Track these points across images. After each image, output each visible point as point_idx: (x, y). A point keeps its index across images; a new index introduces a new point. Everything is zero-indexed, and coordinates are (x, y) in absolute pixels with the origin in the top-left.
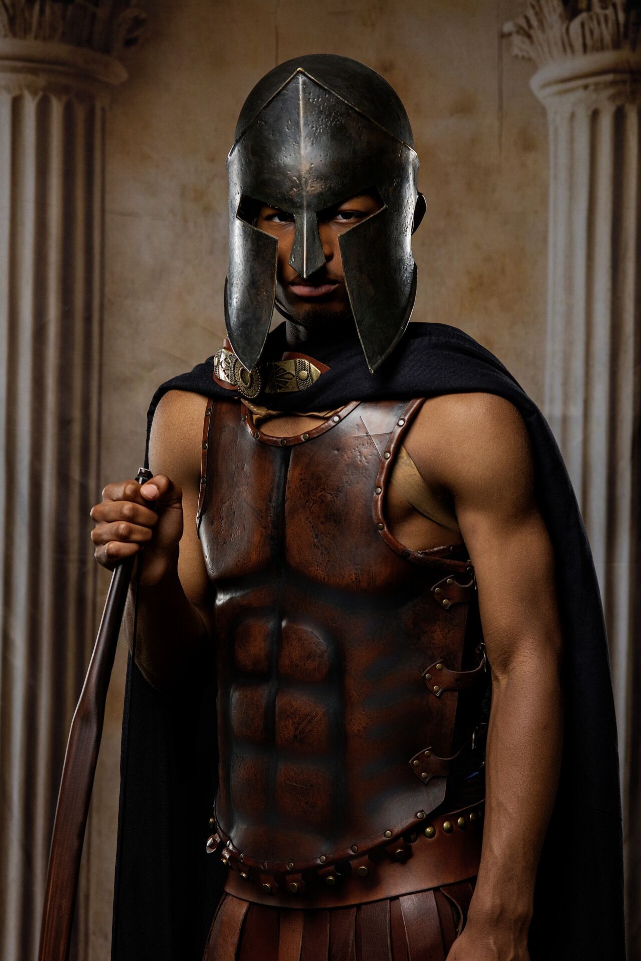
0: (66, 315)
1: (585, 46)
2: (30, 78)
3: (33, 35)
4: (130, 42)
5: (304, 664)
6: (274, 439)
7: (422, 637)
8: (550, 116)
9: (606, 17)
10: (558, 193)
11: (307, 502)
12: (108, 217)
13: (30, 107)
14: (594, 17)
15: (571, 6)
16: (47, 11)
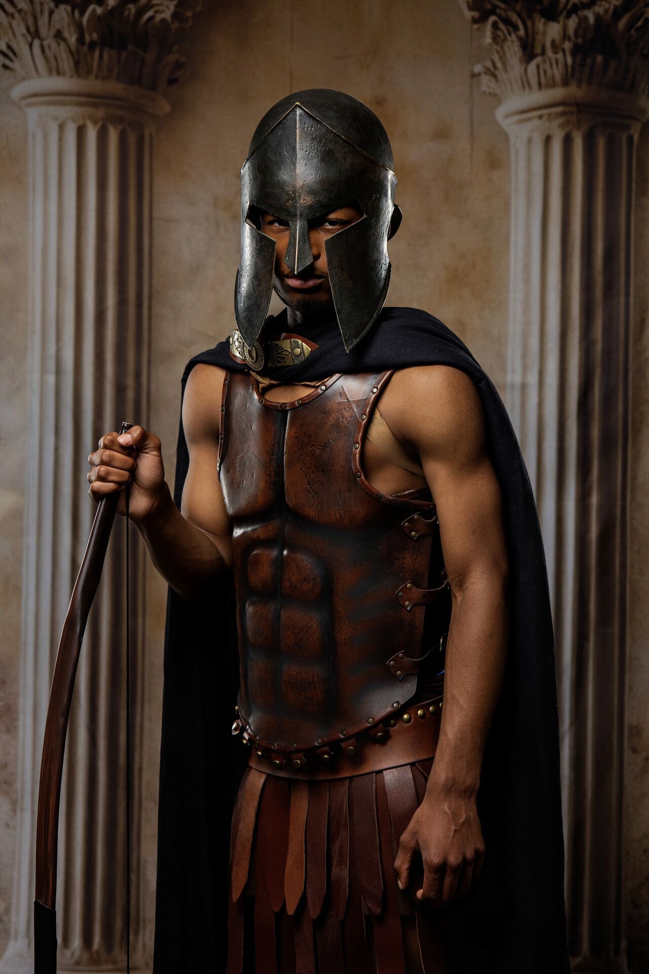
0: (122, 302)
1: (540, 84)
2: (91, 110)
3: (94, 76)
4: (172, 81)
5: (301, 586)
6: (275, 404)
7: (395, 563)
8: (512, 140)
9: (557, 61)
10: (518, 203)
11: (301, 455)
12: (156, 223)
13: (92, 134)
14: (547, 60)
15: (529, 51)
16: (106, 56)
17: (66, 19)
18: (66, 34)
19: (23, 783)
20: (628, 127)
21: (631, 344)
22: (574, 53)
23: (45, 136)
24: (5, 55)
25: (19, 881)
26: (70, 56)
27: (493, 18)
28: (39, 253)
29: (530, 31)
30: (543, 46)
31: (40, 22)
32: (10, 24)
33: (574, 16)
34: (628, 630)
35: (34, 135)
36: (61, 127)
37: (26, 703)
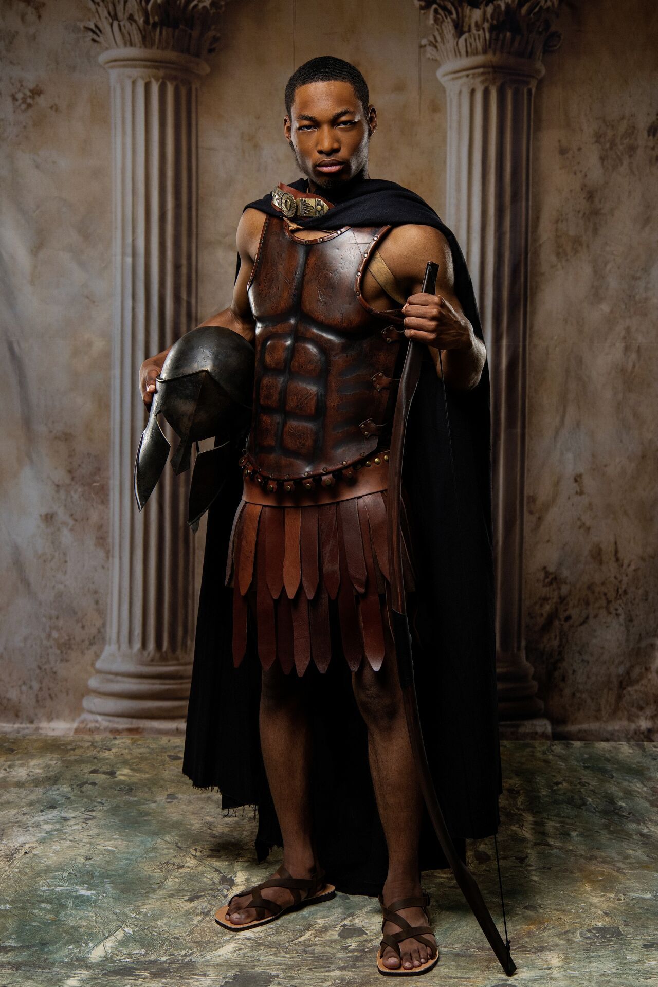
0: (178, 206)
1: (467, 52)
2: (155, 71)
3: (156, 47)
4: (211, 51)
5: (307, 366)
6: (302, 240)
8: (448, 93)
9: (479, 36)
10: (452, 135)
11: (317, 276)
12: (200, 151)
13: (155, 88)
14: (472, 36)
15: (459, 30)
16: (164, 33)
17: (136, 7)
18: (136, 17)
19: (113, 537)
20: (528, 83)
21: (530, 234)
22: (491, 31)
23: (123, 90)
24: (94, 32)
25: (112, 605)
26: (139, 32)
27: (434, 6)
28: (119, 171)
29: (460, 15)
30: (470, 26)
31: (118, 9)
32: (97, 9)
33: (491, 4)
34: (527, 430)
35: (114, 89)
36: (134, 83)
37: (114, 483)
